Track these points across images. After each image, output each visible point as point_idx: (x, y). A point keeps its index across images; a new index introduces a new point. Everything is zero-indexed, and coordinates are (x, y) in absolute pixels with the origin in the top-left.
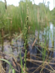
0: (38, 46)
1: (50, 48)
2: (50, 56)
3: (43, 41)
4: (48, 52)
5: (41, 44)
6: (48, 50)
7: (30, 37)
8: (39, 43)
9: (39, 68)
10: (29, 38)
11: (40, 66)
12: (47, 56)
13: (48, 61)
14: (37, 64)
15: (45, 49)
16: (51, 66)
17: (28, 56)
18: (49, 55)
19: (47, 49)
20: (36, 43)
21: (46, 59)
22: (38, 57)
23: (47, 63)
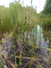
0: (26, 44)
1: (37, 46)
2: (38, 53)
3: (31, 40)
4: (36, 49)
5: (29, 42)
6: (36, 48)
7: (20, 37)
8: (27, 42)
9: (27, 64)
10: (18, 37)
11: (29, 62)
12: (35, 53)
13: (35, 58)
14: (25, 60)
15: (33, 47)
16: (38, 62)
17: (17, 54)
18: (36, 52)
19: (34, 47)
20: (25, 42)
21: (34, 56)
22: (27, 54)
23: (35, 59)
